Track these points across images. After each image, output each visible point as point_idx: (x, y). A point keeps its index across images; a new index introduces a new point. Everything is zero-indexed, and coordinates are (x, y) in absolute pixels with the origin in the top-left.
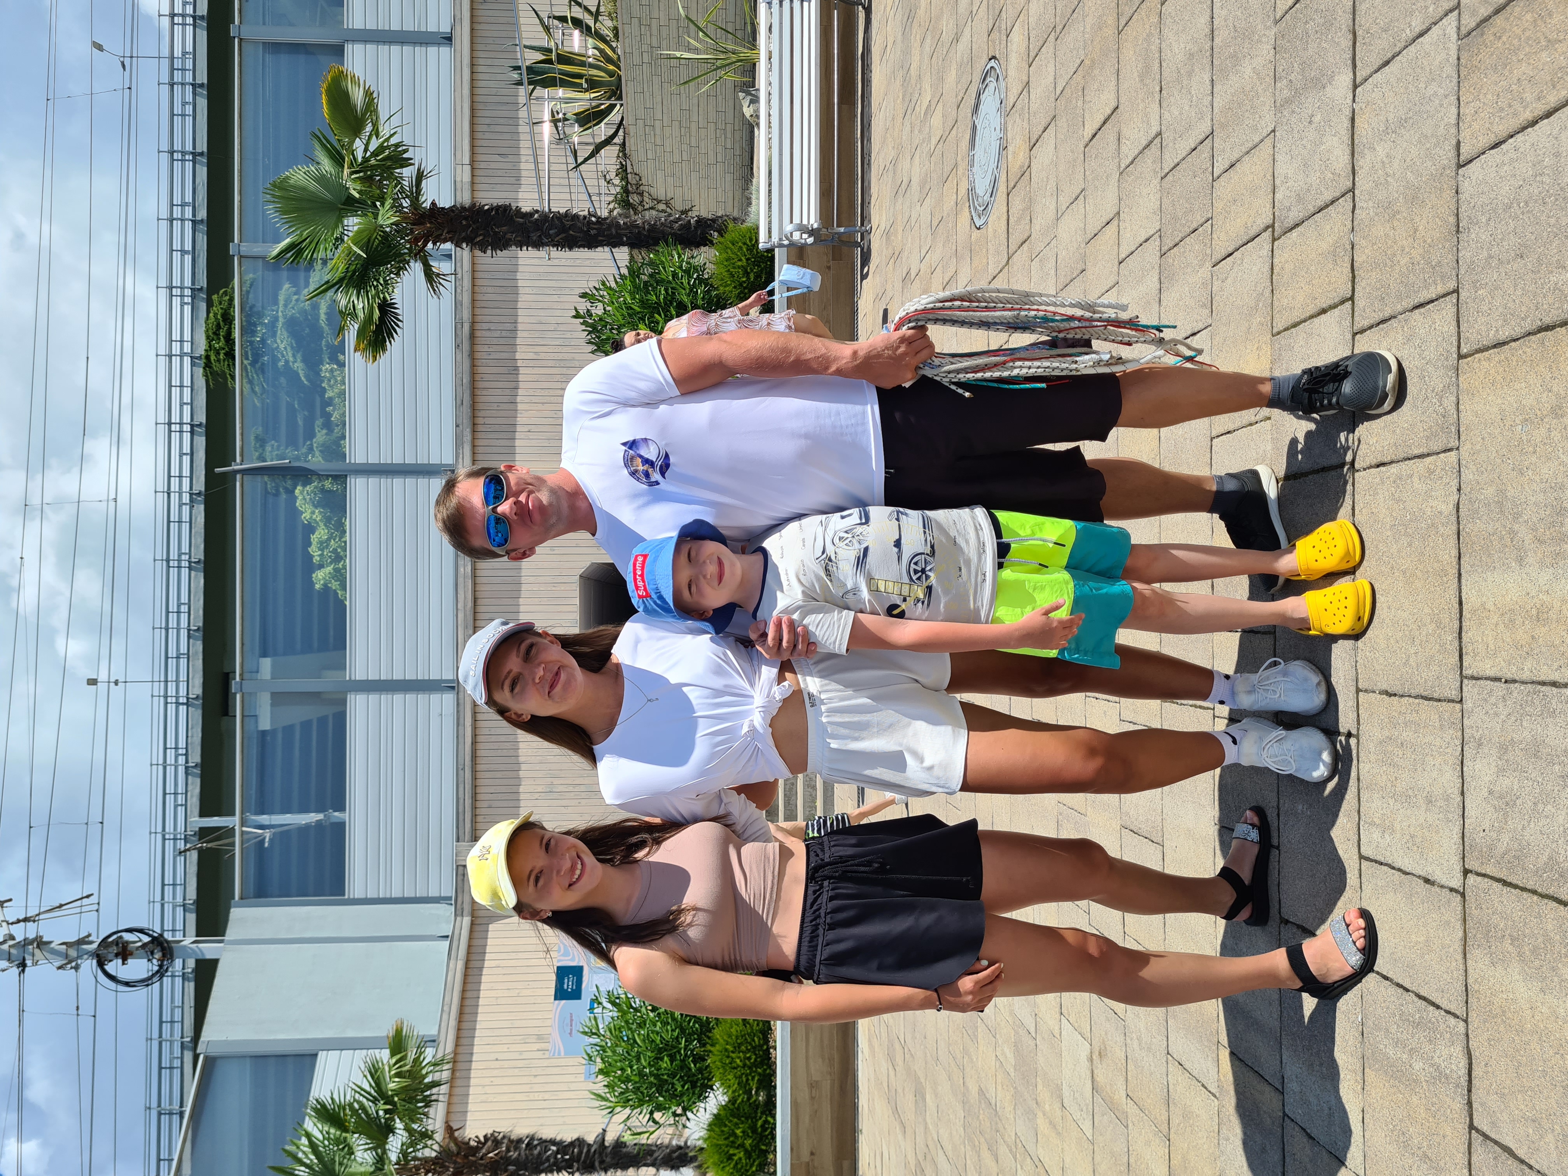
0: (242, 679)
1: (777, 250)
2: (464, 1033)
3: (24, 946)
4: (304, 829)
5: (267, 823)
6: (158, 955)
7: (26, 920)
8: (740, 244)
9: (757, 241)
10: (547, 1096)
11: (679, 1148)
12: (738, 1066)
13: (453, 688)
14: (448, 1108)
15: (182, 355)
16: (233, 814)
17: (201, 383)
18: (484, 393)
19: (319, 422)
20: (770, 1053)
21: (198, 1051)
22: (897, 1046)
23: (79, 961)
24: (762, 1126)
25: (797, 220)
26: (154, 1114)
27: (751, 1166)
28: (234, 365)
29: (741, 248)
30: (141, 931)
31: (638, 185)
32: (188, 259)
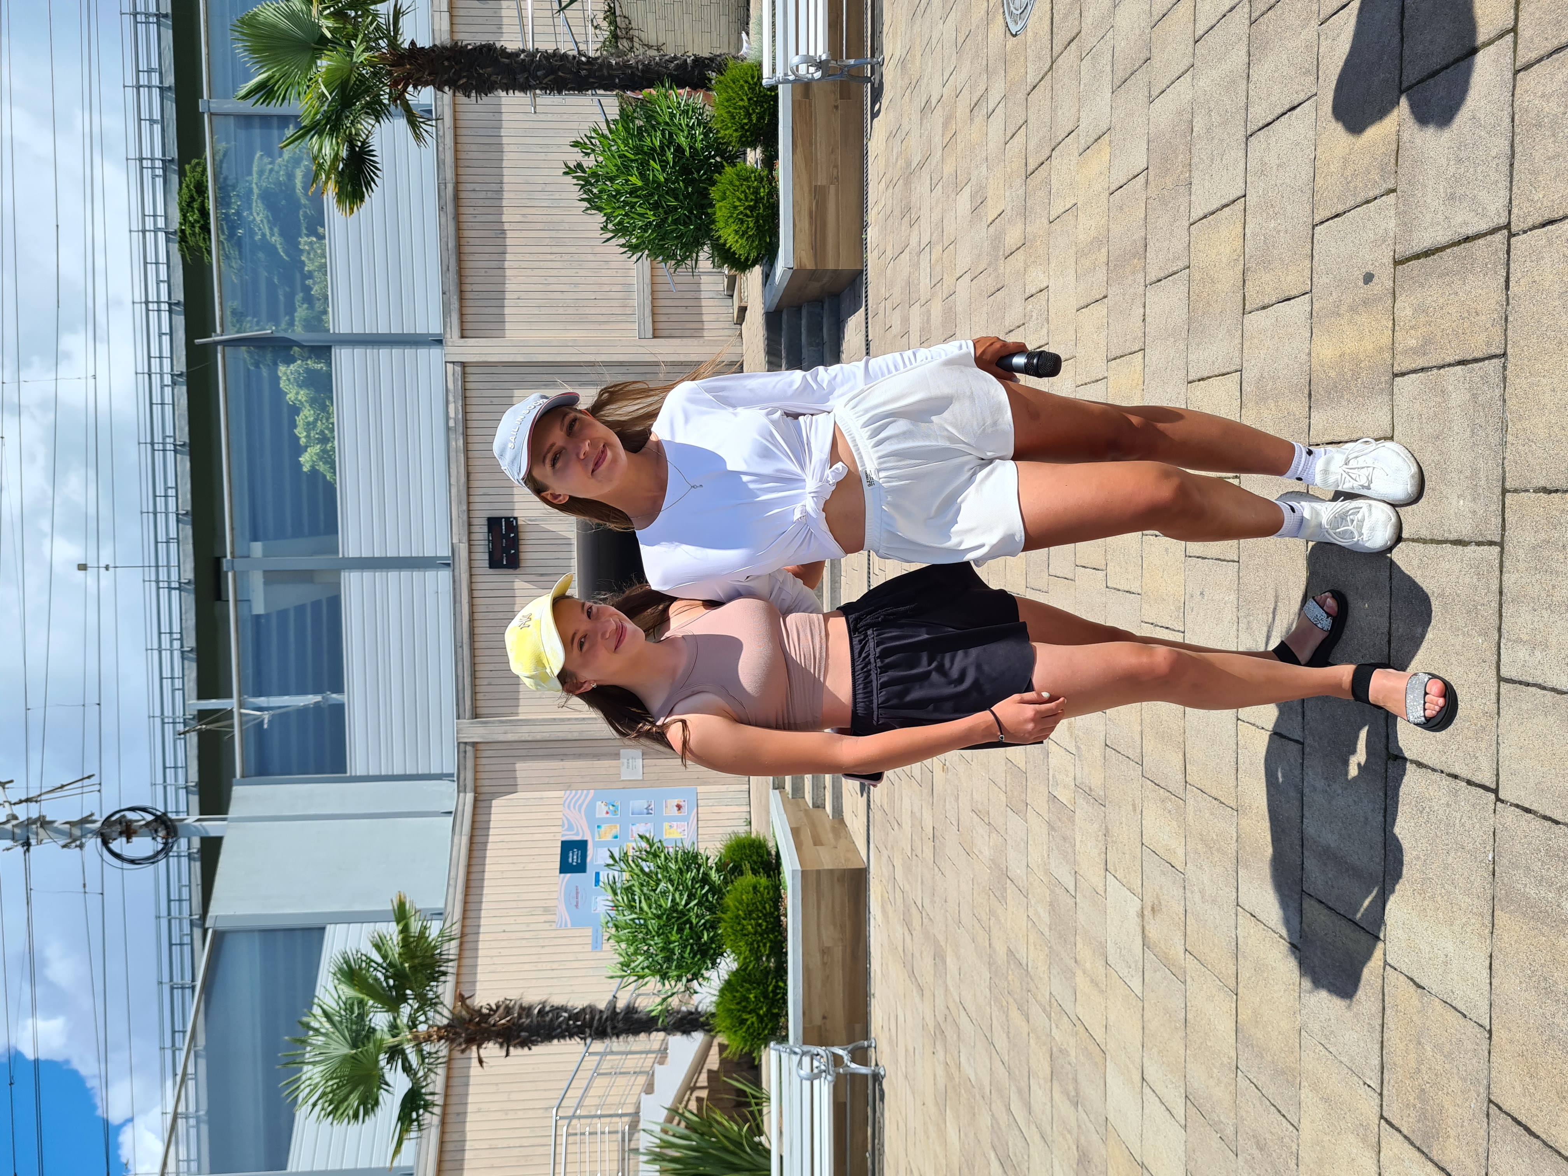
0: (233, 557)
1: (780, 87)
2: (471, 906)
3: (27, 825)
4: (302, 712)
5: (265, 705)
6: (162, 833)
7: (28, 800)
8: (742, 82)
9: (760, 77)
10: (555, 966)
11: (690, 1013)
12: (750, 933)
13: (448, 565)
14: (457, 978)
15: (156, 230)
16: (230, 696)
17: (177, 258)
18: (471, 258)
19: (299, 296)
20: (780, 921)
21: (207, 926)
22: (914, 911)
23: (84, 840)
24: (773, 991)
25: (803, 51)
26: (166, 989)
27: (764, 1030)
28: (210, 239)
29: (742, 86)
30: (144, 810)
31: (628, 29)
32: (157, 128)
